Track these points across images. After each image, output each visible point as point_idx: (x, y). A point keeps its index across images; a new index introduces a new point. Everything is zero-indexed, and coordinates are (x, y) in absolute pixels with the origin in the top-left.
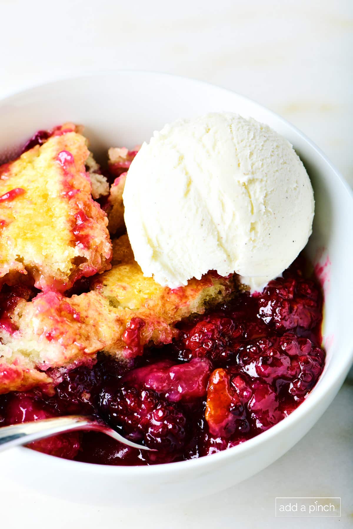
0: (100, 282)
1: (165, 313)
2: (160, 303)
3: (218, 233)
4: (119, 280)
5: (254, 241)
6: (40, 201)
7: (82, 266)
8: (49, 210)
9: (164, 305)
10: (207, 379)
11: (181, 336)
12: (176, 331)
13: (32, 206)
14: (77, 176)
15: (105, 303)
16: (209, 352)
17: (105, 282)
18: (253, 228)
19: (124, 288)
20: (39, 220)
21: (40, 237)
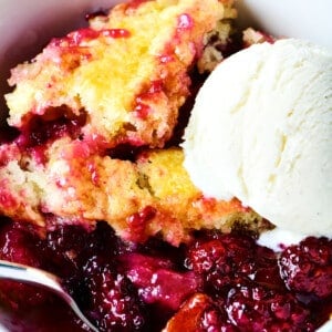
0: (146, 156)
1: (185, 215)
2: (185, 204)
3: (242, 164)
4: (164, 163)
5: (269, 192)
6: (136, 51)
7: (130, 134)
8: (137, 64)
9: (187, 207)
10: (188, 297)
11: (193, 243)
12: (188, 237)
13: (125, 53)
14: (184, 44)
15: (133, 178)
16: (205, 273)
17: (150, 159)
18: (272, 178)
19: (161, 173)
20: (121, 70)
21: (108, 87)
